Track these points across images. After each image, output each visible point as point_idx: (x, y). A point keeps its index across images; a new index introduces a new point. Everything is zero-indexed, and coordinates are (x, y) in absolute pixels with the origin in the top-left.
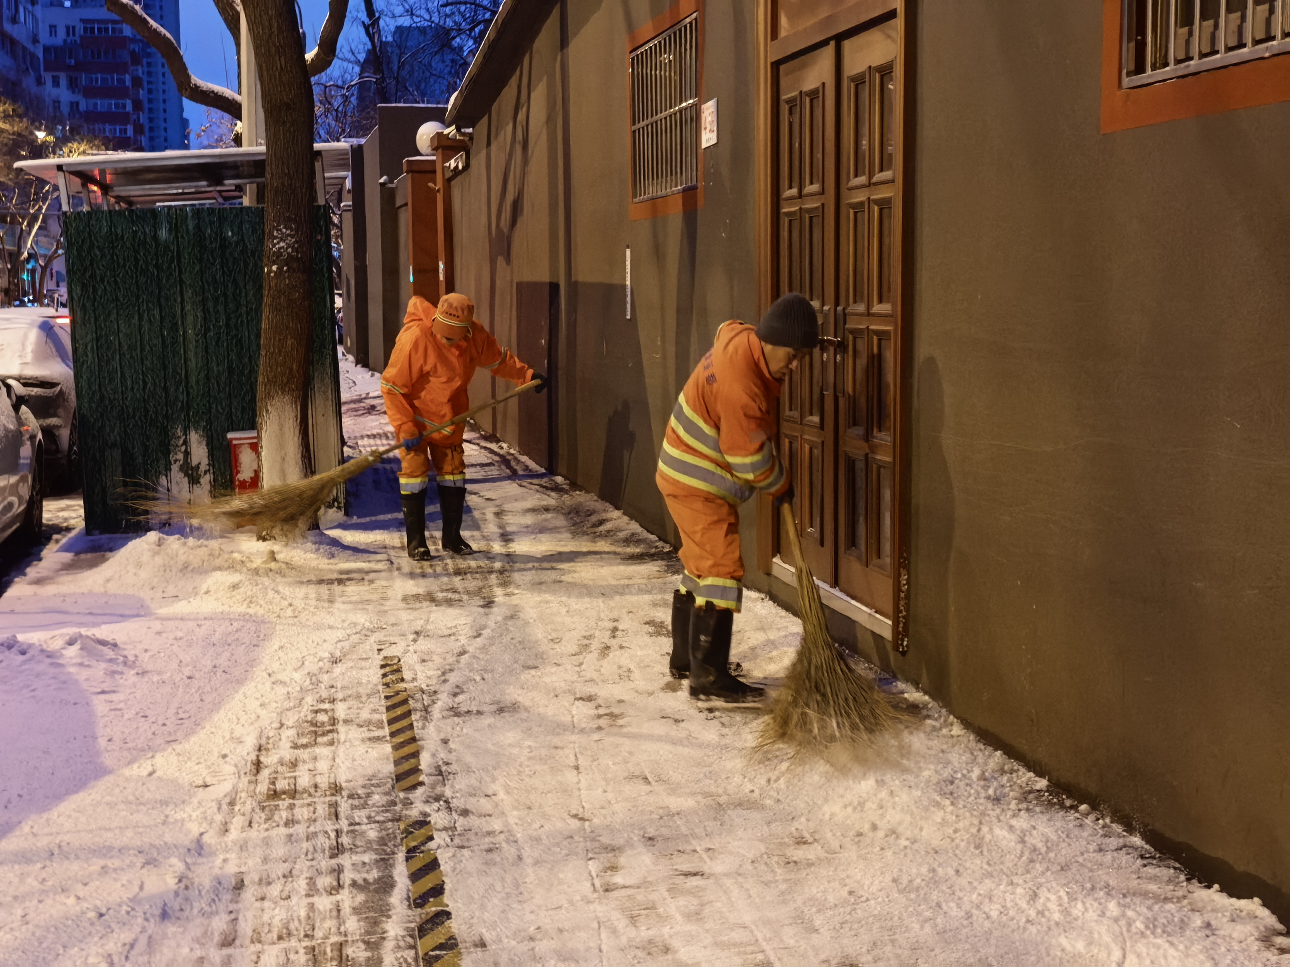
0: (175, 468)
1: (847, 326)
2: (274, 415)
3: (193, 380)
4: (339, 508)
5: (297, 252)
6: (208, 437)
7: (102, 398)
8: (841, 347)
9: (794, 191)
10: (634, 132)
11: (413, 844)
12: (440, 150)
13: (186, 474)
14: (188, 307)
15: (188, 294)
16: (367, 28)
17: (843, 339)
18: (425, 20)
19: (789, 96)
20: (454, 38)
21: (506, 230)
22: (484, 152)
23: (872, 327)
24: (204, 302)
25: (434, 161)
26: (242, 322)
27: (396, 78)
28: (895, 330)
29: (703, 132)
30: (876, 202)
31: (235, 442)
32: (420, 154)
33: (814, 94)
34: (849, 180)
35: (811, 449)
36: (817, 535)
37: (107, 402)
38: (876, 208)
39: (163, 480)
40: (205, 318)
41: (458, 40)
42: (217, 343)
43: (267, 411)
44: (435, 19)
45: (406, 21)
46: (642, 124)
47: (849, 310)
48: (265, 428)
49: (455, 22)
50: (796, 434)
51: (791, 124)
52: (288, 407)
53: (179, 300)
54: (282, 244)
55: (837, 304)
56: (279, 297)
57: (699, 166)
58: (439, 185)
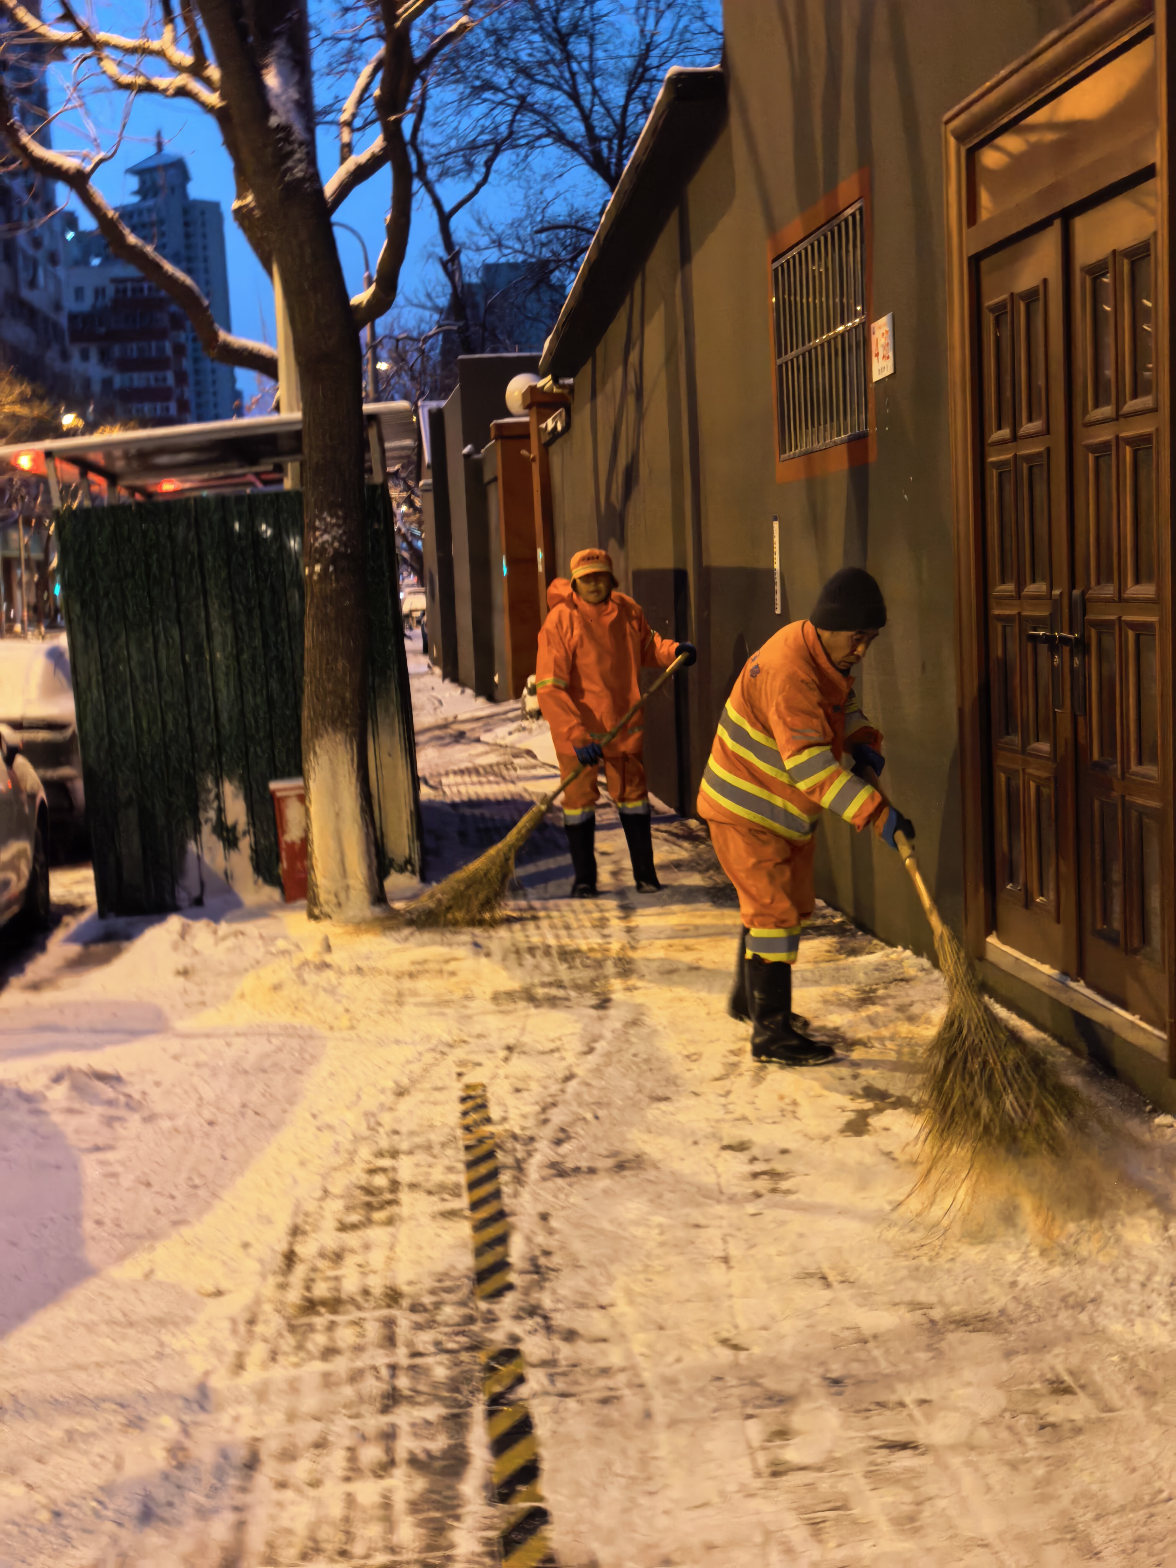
0: (206, 829)
1: (1090, 617)
2: (324, 760)
3: (224, 717)
4: (413, 872)
5: (346, 546)
6: (246, 789)
7: (112, 743)
8: (1081, 647)
9: (1006, 433)
10: (780, 366)
11: (498, 1389)
12: (534, 409)
13: (220, 836)
14: (215, 625)
15: (215, 607)
16: (444, 265)
17: (1083, 635)
18: (516, 251)
19: (997, 300)
20: (552, 271)
21: (617, 504)
22: (588, 407)
23: (1126, 618)
24: (234, 617)
25: (526, 425)
26: (283, 640)
27: (483, 326)
28: (1161, 622)
29: (874, 360)
30: (1129, 441)
31: (279, 794)
32: (510, 415)
33: (1031, 296)
34: (1085, 412)
35: (1038, 789)
36: (1052, 908)
37: (118, 750)
38: (1128, 449)
39: (192, 846)
40: (236, 637)
41: (557, 273)
42: (253, 669)
43: (315, 753)
44: (529, 249)
45: (492, 256)
46: (791, 355)
47: (1091, 593)
48: (312, 775)
49: (553, 252)
50: (1016, 767)
51: (998, 340)
52: (341, 749)
53: (203, 614)
54: (326, 537)
55: (1073, 586)
56: (325, 607)
57: (870, 406)
58: (535, 453)
